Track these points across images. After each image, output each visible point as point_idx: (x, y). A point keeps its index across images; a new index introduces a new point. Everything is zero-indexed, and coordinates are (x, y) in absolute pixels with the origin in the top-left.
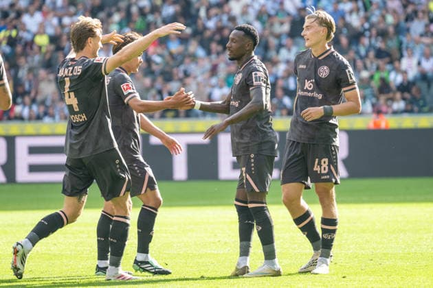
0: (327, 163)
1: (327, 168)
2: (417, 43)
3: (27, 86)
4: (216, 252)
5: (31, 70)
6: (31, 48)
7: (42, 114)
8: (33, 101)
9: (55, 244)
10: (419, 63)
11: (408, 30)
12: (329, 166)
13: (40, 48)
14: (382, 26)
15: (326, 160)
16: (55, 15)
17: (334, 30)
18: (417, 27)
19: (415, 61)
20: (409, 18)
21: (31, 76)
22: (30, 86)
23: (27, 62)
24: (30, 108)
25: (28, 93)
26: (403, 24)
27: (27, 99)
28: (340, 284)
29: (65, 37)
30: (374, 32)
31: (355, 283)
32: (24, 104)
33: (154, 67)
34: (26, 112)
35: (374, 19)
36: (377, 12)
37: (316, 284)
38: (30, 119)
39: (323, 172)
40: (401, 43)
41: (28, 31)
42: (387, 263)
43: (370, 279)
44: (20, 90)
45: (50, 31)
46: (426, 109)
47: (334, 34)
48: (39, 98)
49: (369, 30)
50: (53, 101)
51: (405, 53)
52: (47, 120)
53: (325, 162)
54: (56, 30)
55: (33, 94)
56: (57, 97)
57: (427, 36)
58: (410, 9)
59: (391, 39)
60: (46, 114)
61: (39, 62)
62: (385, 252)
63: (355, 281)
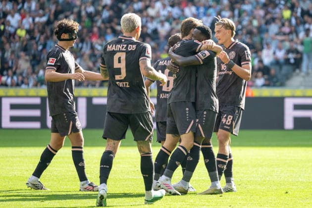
0: (231, 119)
1: (230, 122)
2: (273, 39)
3: (10, 63)
4: (135, 178)
5: (13, 52)
6: (14, 38)
7: (20, 82)
8: (14, 73)
9: (27, 171)
10: (274, 53)
11: (267, 31)
12: (232, 121)
13: (20, 37)
14: (250, 27)
15: (232, 117)
16: (30, 16)
17: (235, 29)
18: (274, 28)
19: (271, 52)
20: (268, 23)
21: (13, 57)
22: (12, 63)
23: (10, 47)
24: (12, 78)
25: (11, 68)
26: (264, 26)
27: (10, 72)
28: (218, 200)
29: (36, 30)
30: (244, 31)
31: (228, 200)
32: (8, 76)
33: (96, 52)
34: (9, 81)
35: (245, 23)
36: (247, 18)
37: (202, 200)
38: (12, 85)
39: (227, 123)
40: (262, 39)
41: (12, 26)
42: (250, 187)
43: (239, 198)
44: (6, 66)
45: (27, 26)
46: (278, 84)
47: (236, 32)
48: (18, 71)
49: (241, 30)
50: (28, 74)
51: (265, 46)
52: (23, 86)
53: (230, 118)
54: (30, 26)
55: (14, 69)
56: (30, 71)
57: (280, 35)
58: (269, 17)
59: (256, 36)
60: (23, 82)
61: (18, 48)
62: (248, 180)
63: (228, 199)
